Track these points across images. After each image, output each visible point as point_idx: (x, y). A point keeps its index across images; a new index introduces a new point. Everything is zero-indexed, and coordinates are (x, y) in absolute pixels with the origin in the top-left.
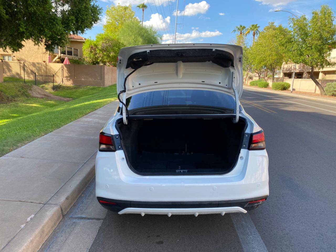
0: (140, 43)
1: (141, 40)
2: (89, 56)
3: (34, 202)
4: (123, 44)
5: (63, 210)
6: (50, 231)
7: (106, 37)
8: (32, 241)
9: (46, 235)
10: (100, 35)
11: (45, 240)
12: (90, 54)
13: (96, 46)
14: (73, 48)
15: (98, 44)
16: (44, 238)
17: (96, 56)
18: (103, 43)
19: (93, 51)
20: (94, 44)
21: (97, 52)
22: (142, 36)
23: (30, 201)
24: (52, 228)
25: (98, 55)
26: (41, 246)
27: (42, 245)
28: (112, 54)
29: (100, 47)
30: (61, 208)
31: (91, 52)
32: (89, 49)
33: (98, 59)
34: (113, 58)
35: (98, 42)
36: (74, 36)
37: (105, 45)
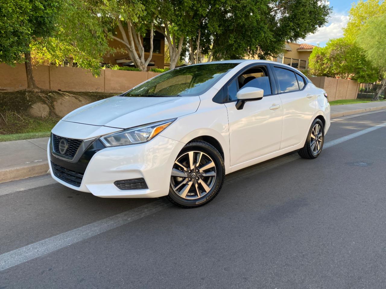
2: (315, 67)
4: (362, 49)
6: (41, 173)
7: (338, 42)
8: (18, 170)
10: (331, 41)
12: (315, 65)
13: (323, 54)
14: (300, 60)
15: (326, 52)
17: (323, 67)
18: (333, 50)
19: (320, 61)
20: (322, 52)
21: (323, 62)
25: (324, 66)
28: (342, 64)
29: (328, 55)
31: (317, 62)
32: (315, 59)
33: (324, 70)
34: (345, 69)
35: (327, 49)
36: (304, 46)
37: (335, 52)
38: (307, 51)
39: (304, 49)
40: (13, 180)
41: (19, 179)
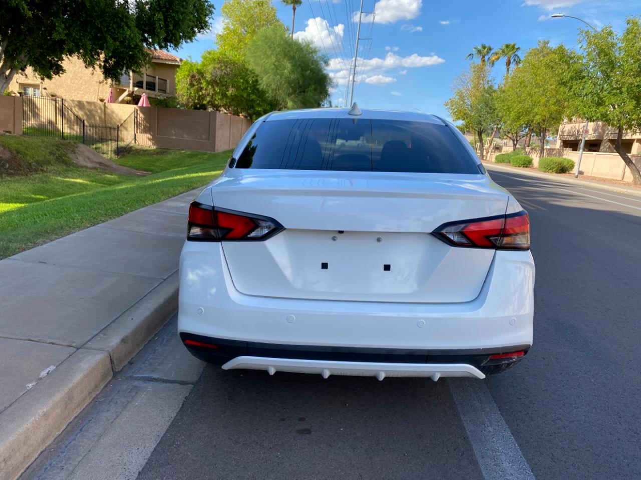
0: (286, 71)
1: (289, 65)
2: (188, 93)
3: (58, 343)
4: (253, 71)
5: (115, 361)
6: (85, 399)
7: (221, 57)
8: (45, 415)
9: (77, 407)
10: (210, 53)
11: (75, 415)
12: (188, 89)
13: (201, 73)
14: (157, 77)
15: (205, 71)
16: (73, 412)
17: (201, 94)
18: (215, 68)
19: (196, 84)
20: (197, 69)
21: (202, 86)
22: (292, 58)
23: (49, 341)
24: (90, 393)
25: (204, 92)
26: (65, 427)
27: (68, 425)
29: (208, 77)
30: (110, 357)
31: (192, 85)
32: (188, 80)
33: (203, 99)
34: (233, 100)
35: (205, 66)
36: (160, 55)
37: (219, 73)
38: (166, 64)
39: (162, 59)
40: (44, 448)
41: (53, 439)
